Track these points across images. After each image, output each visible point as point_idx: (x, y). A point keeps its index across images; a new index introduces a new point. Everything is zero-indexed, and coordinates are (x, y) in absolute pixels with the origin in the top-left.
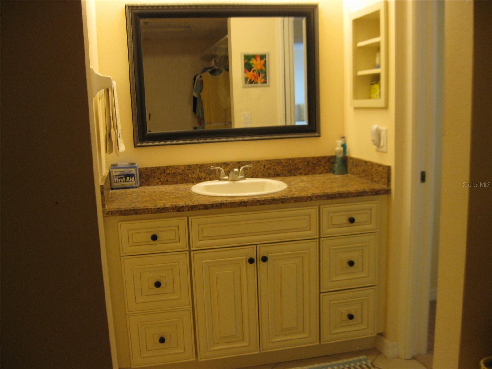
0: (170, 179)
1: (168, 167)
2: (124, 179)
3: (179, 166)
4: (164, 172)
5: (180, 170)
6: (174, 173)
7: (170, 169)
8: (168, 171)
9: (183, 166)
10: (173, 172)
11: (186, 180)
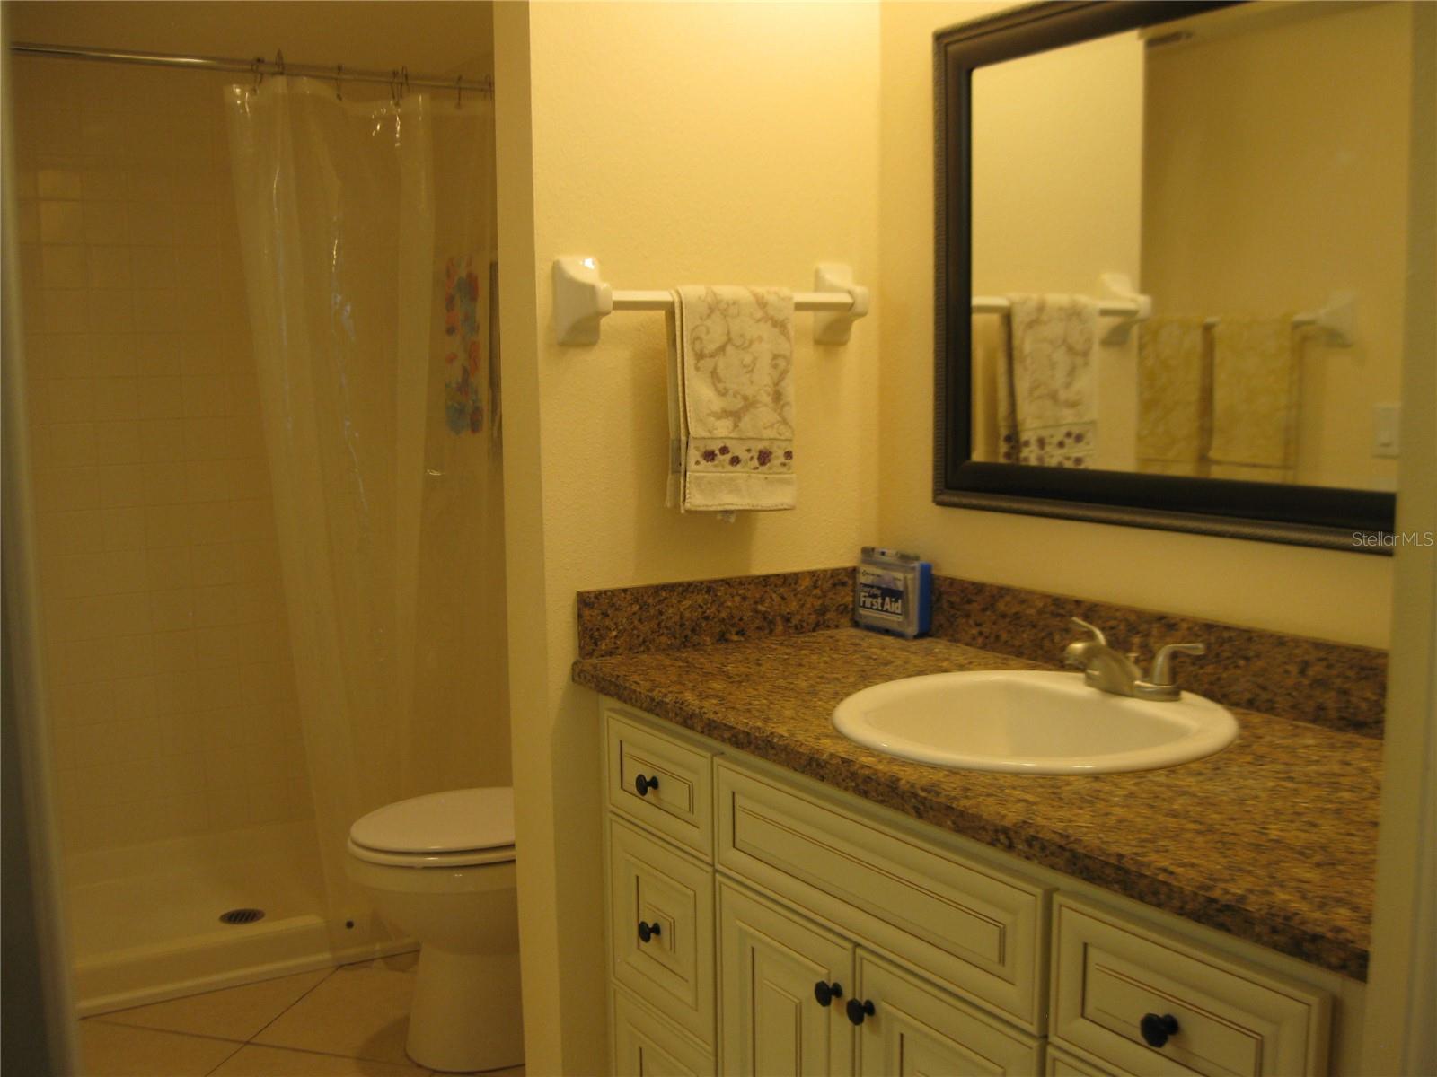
0: (1004, 636)
1: (1003, 591)
2: (880, 601)
3: (1032, 593)
4: (992, 605)
5: (1032, 611)
6: (1017, 616)
7: (1008, 598)
8: (1001, 606)
9: (1045, 596)
10: (1014, 611)
11: (1046, 652)
